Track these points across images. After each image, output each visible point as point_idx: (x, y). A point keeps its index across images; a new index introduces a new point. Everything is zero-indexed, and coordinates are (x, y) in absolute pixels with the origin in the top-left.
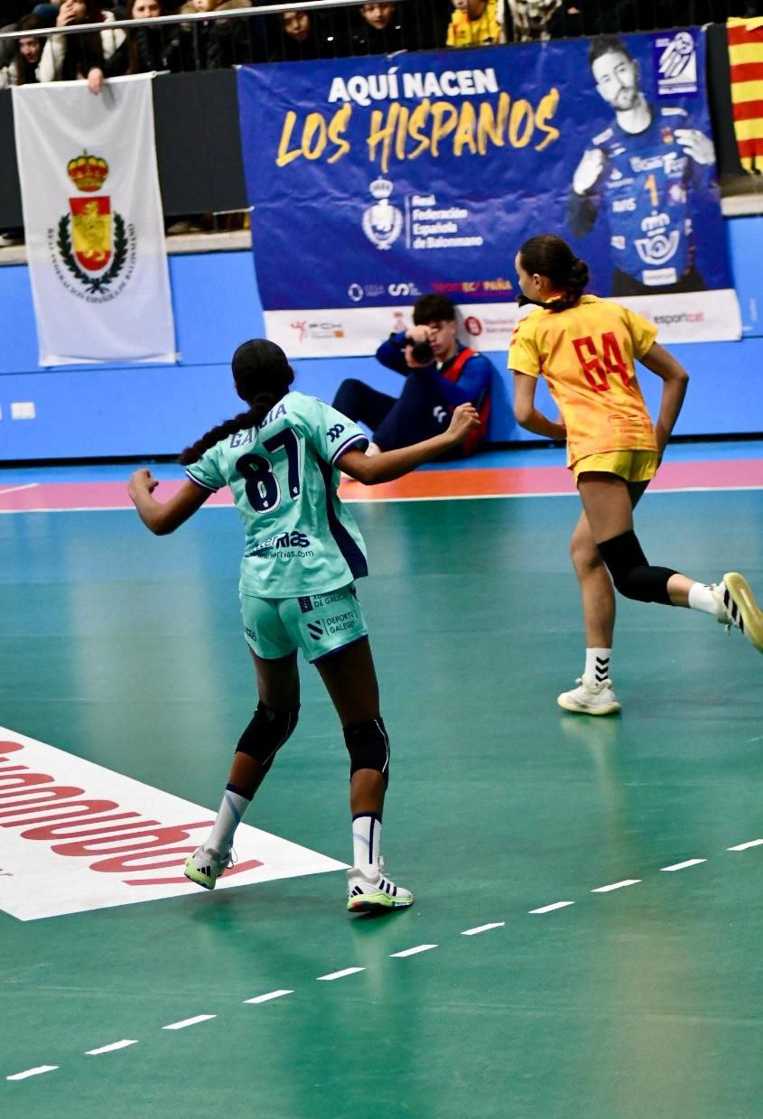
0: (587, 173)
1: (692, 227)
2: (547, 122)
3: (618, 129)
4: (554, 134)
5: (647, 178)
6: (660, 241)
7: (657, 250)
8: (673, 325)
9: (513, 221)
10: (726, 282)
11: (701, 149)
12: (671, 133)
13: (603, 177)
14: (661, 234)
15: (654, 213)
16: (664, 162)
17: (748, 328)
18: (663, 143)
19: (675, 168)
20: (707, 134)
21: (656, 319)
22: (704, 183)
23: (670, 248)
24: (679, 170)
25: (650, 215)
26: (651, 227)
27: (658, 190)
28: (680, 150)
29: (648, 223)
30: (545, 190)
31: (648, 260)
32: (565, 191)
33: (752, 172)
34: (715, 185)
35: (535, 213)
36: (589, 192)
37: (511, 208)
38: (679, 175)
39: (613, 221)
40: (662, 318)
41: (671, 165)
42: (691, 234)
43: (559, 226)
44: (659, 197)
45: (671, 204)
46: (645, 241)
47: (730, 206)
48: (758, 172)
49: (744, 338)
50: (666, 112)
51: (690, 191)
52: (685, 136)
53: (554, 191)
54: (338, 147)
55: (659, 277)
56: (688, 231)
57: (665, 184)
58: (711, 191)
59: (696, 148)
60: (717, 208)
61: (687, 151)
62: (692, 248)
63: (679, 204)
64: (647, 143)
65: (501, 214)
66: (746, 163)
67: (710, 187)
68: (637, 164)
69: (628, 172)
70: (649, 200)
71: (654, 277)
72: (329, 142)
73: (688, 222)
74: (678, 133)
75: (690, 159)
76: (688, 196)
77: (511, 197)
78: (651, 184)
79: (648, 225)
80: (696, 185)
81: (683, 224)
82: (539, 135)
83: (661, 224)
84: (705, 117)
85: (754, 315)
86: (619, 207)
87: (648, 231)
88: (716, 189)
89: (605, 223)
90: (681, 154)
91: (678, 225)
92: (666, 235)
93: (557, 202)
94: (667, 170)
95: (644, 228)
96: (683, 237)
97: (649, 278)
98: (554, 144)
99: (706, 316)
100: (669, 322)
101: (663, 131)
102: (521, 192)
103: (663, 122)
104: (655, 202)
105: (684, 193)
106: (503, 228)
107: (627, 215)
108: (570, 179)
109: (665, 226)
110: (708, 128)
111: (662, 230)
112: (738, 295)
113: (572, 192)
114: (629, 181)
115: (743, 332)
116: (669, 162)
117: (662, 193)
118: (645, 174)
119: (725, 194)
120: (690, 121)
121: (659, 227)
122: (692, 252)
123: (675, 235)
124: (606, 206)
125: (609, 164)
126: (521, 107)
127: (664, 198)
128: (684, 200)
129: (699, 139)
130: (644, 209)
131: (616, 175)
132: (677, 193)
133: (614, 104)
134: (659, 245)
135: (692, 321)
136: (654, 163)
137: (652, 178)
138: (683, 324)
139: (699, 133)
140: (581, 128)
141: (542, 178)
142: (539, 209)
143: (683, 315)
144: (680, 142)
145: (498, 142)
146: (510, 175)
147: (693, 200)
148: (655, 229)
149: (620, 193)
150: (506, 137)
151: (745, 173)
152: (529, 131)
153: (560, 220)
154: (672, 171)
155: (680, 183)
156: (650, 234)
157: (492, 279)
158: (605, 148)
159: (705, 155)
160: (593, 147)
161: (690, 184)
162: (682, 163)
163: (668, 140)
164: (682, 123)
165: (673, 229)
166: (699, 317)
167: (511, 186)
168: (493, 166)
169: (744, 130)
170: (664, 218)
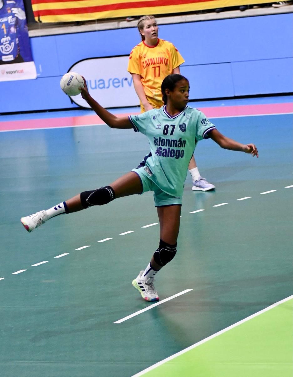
1: (19, 41)
5: (2, 25)
6: (7, 46)
7: (7, 49)
8: (13, 74)
10: (31, 59)
11: (21, 14)
12: (10, 9)
14: (8, 44)
15: (5, 36)
16: (8, 19)
17: (39, 75)
18: (7, 13)
19: (12, 21)
20: (22, 9)
21: (7, 73)
22: (22, 26)
23: (11, 48)
24: (13, 22)
25: (4, 37)
26: (4, 41)
27: (6, 28)
28: (13, 15)
29: (3, 40)
31: (4, 53)
33: (38, 22)
34: (26, 26)
38: (14, 23)
40: (9, 72)
41: (11, 20)
42: (18, 44)
44: (7, 31)
45: (11, 33)
46: (3, 46)
47: (31, 33)
48: (41, 22)
49: (37, 78)
50: (8, 2)
51: (18, 29)
52: (15, 10)
55: (8, 58)
56: (17, 42)
57: (8, 27)
58: (25, 28)
59: (19, 14)
60: (27, 34)
61: (16, 15)
62: (19, 48)
63: (14, 34)
64: (2, 13)
66: (36, 19)
67: (25, 27)
70: (3, 32)
71: (6, 58)
73: (17, 39)
74: (13, 9)
75: (17, 18)
76: (16, 30)
78: (4, 27)
79: (3, 41)
80: (19, 27)
81: (16, 40)
83: (8, 40)
84: (22, 3)
85: (41, 70)
87: (3, 43)
88: (27, 28)
90: (14, 16)
91: (14, 40)
92: (10, 44)
94: (9, 22)
95: (2, 42)
96: (15, 44)
97: (4, 59)
99: (24, 71)
100: (12, 73)
101: (7, 9)
103: (7, 6)
104: (5, 33)
105: (15, 29)
109: (9, 41)
111: (8, 42)
112: (35, 62)
115: (37, 76)
116: (10, 19)
117: (8, 30)
118: (2, 23)
119: (29, 30)
120: (17, 5)
121: (7, 41)
122: (19, 49)
123: (13, 44)
127: (9, 32)
128: (15, 32)
129: (20, 11)
130: (2, 35)
132: (13, 30)
134: (7, 47)
135: (19, 73)
136: (5, 20)
137: (4, 25)
138: (16, 74)
139: (20, 9)
143: (17, 71)
144: (13, 12)
147: (19, 32)
148: (5, 42)
151: (36, 22)
154: (11, 22)
155: (14, 26)
156: (4, 44)
159: (22, 16)
161: (17, 26)
162: (14, 19)
163: (9, 12)
164: (14, 6)
165: (12, 42)
166: (22, 71)
169: (35, 7)
170: (9, 38)
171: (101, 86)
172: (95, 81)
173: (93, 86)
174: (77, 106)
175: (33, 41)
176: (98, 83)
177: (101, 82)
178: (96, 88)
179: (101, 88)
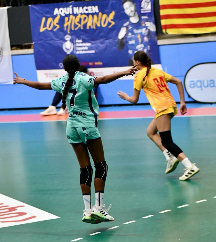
0: (122, 34)
2: (112, 20)
3: (130, 22)
4: (113, 23)
9: (102, 46)
10: (159, 62)
11: (152, 27)
12: (144, 23)
13: (126, 35)
15: (140, 44)
16: (142, 31)
18: (142, 26)
19: (145, 32)
20: (153, 23)
22: (153, 36)
25: (138, 45)
27: (141, 38)
28: (146, 28)
30: (110, 38)
32: (116, 38)
33: (165, 33)
35: (108, 44)
36: (123, 39)
37: (102, 43)
38: (146, 34)
39: (129, 47)
43: (115, 48)
44: (141, 40)
45: (144, 42)
47: (160, 42)
48: (167, 33)
50: (143, 17)
52: (148, 24)
53: (114, 38)
54: (56, 27)
56: (149, 49)
57: (143, 36)
60: (156, 43)
61: (148, 28)
62: (150, 53)
63: (146, 42)
64: (138, 26)
65: (100, 45)
66: (164, 31)
68: (135, 31)
69: (133, 33)
70: (139, 41)
72: (54, 26)
73: (149, 47)
74: (146, 23)
75: (149, 30)
77: (102, 40)
78: (139, 37)
79: (138, 47)
80: (151, 37)
82: (109, 24)
84: (153, 19)
86: (131, 42)
88: (156, 38)
89: (127, 47)
90: (147, 29)
91: (146, 47)
92: (143, 50)
93: (115, 41)
94: (143, 33)
96: (147, 50)
98: (113, 26)
101: (142, 22)
102: (105, 39)
103: (142, 20)
105: (148, 39)
106: (100, 48)
107: (132, 45)
108: (117, 35)
109: (143, 48)
110: (154, 21)
112: (162, 65)
113: (118, 39)
114: (133, 36)
118: (137, 34)
119: (159, 39)
120: (149, 20)
121: (141, 48)
124: (127, 42)
125: (128, 31)
126: (105, 16)
127: (143, 40)
128: (148, 41)
129: (152, 25)
130: (137, 43)
131: (130, 34)
132: (146, 39)
133: (129, 15)
136: (139, 31)
137: (139, 35)
139: (152, 23)
140: (121, 22)
141: (110, 35)
142: (110, 43)
145: (99, 25)
146: (102, 34)
147: (150, 41)
149: (131, 39)
150: (101, 24)
152: (107, 23)
153: (115, 46)
155: (147, 36)
156: (139, 50)
157: (97, 61)
158: (127, 27)
159: (153, 29)
160: (123, 27)
161: (149, 36)
162: (147, 31)
163: (143, 25)
164: (147, 20)
167: (102, 37)
168: (98, 31)
169: (163, 22)
170: (142, 46)
171: (212, 85)
172: (208, 81)
173: (206, 85)
174: (192, 100)
175: (161, 48)
176: (209, 83)
177: (212, 82)
178: (207, 86)
179: (212, 87)
